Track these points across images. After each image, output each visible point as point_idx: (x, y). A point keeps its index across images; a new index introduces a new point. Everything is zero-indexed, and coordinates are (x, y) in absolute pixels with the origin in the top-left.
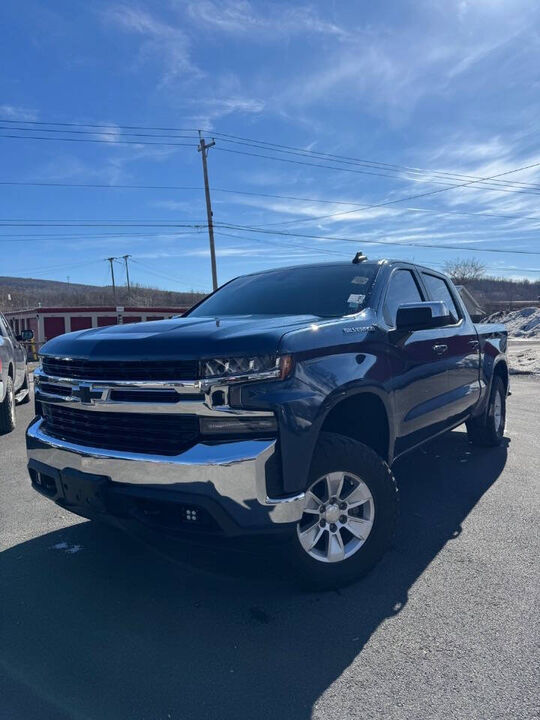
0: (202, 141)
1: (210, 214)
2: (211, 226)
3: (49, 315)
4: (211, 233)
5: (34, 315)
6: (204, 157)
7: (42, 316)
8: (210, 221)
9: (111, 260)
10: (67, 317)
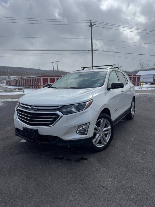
0: (91, 24)
1: (92, 46)
2: (92, 50)
3: (44, 78)
4: (92, 52)
5: (40, 78)
6: (91, 29)
7: (42, 78)
8: (92, 49)
9: (53, 62)
10: (49, 78)
